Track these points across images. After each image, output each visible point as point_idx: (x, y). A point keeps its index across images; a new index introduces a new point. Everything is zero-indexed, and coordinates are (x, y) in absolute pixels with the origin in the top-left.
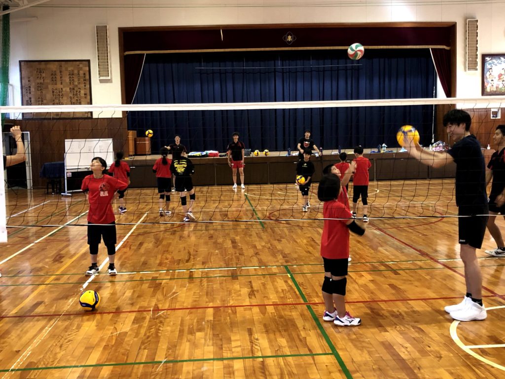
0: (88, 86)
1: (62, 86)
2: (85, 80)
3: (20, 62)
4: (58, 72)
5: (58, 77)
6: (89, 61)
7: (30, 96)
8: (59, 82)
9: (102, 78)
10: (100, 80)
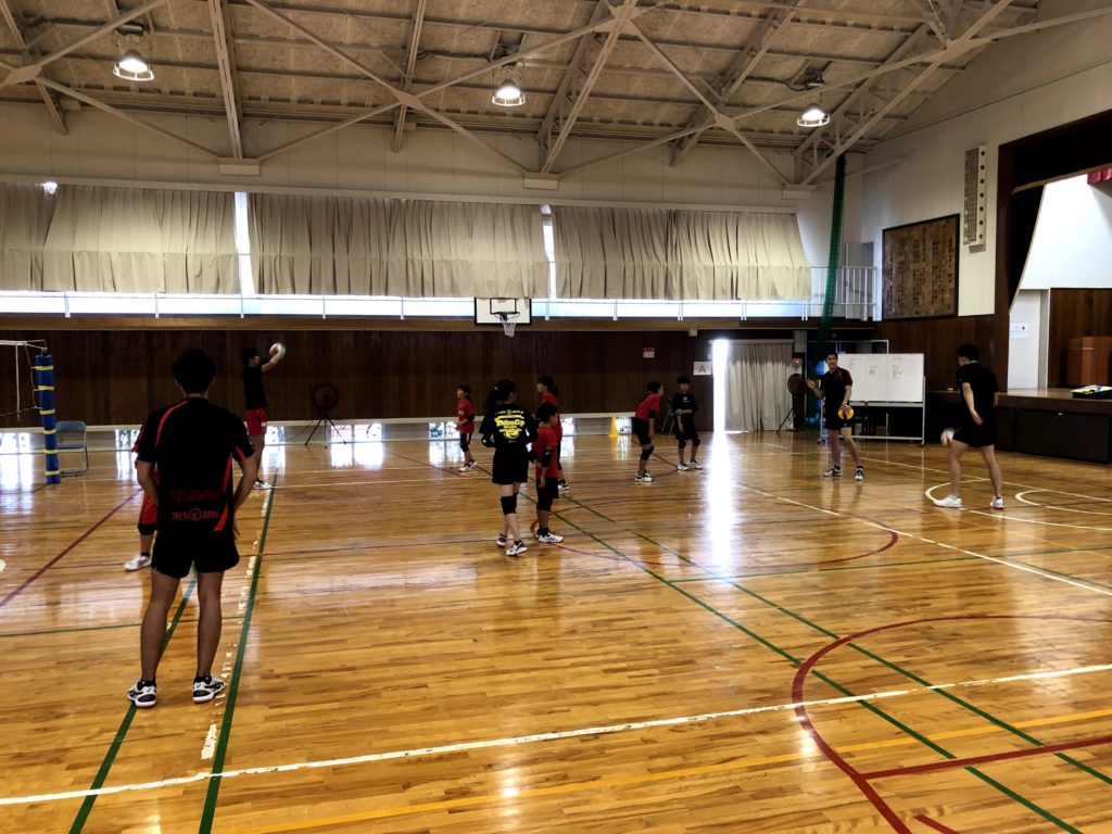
0: (953, 261)
1: (924, 264)
2: (950, 251)
3: (884, 231)
4: (921, 241)
5: (921, 250)
6: (957, 216)
7: (891, 283)
8: (921, 260)
9: (973, 244)
10: (970, 247)
